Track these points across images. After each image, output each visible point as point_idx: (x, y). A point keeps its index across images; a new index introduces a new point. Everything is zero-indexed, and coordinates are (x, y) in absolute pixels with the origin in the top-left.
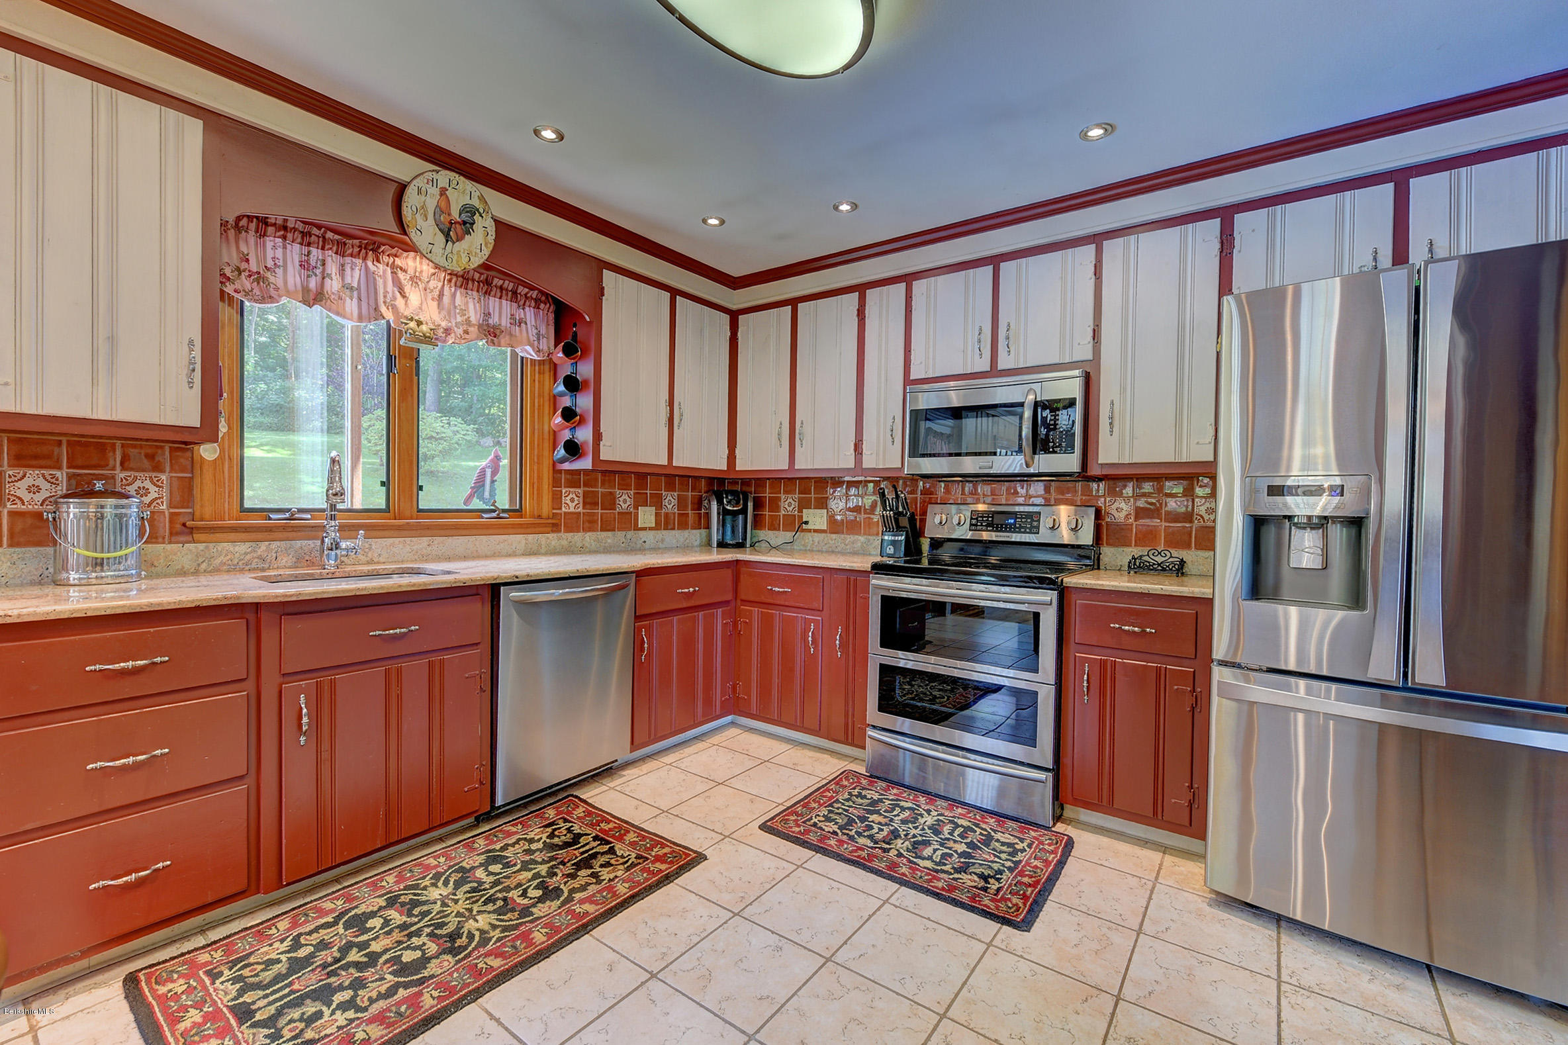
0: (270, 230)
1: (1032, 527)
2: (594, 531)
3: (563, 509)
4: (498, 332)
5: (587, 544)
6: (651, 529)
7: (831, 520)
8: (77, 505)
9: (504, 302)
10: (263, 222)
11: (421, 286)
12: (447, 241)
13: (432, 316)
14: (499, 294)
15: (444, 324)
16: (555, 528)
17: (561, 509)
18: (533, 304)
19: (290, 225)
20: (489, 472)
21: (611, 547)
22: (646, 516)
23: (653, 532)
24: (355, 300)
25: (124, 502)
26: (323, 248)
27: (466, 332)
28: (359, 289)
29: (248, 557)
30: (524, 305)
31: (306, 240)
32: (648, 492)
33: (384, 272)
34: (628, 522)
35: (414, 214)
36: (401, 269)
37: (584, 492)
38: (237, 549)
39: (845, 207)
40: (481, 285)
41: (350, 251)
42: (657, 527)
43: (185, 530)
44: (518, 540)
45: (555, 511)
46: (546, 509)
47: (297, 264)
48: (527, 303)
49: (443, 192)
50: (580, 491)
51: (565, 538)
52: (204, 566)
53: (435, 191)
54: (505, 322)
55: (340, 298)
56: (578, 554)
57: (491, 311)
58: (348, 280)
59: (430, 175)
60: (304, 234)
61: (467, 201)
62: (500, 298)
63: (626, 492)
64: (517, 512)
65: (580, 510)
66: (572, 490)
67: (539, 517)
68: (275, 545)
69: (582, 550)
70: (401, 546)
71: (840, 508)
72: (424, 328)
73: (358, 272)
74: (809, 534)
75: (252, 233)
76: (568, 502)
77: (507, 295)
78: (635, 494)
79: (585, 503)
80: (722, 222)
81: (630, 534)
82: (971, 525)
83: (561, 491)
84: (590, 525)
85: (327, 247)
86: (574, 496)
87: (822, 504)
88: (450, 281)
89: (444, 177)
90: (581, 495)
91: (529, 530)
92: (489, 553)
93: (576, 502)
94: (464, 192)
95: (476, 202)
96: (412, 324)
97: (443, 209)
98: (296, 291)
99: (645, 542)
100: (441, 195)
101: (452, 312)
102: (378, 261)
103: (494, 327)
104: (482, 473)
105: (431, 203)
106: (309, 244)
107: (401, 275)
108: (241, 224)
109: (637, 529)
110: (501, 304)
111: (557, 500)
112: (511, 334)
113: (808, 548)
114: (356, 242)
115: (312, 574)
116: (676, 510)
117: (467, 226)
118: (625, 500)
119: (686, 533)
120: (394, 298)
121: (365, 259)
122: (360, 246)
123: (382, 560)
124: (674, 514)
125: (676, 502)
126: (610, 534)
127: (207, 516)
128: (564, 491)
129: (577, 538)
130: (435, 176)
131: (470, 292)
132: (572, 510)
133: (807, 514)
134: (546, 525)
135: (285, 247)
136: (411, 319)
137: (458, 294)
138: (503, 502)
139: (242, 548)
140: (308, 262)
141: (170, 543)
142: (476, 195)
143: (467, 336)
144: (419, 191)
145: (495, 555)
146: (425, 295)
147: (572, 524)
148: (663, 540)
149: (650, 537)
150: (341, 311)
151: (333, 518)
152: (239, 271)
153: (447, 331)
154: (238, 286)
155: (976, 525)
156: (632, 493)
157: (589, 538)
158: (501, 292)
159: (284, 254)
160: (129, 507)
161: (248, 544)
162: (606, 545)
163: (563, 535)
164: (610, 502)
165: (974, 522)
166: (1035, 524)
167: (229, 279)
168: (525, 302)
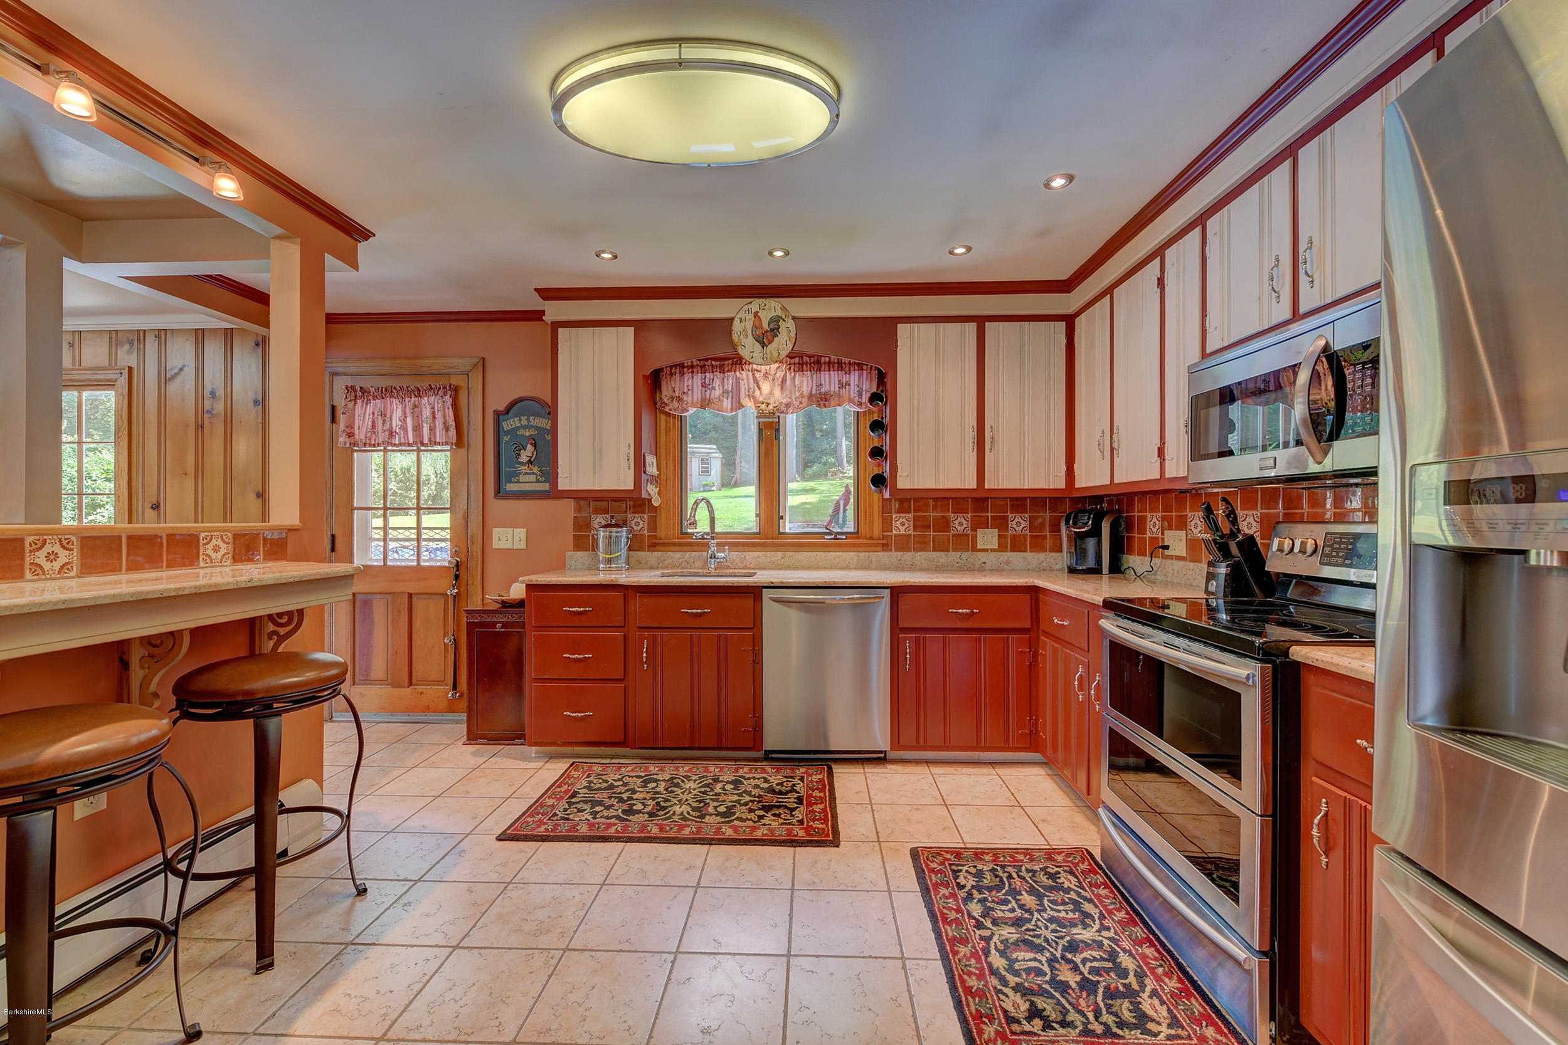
0: (685, 370)
2: (925, 551)
3: (894, 532)
4: (828, 397)
5: (917, 563)
6: (992, 550)
8: (604, 531)
9: (832, 373)
10: (682, 366)
11: (771, 378)
12: (763, 347)
13: (778, 397)
14: (827, 368)
15: (785, 401)
16: (886, 547)
17: (891, 531)
18: (856, 368)
19: (695, 364)
20: (842, 503)
21: (943, 566)
22: (988, 538)
23: (995, 553)
24: (730, 399)
25: (620, 529)
26: (713, 372)
27: (801, 403)
28: (732, 392)
29: (681, 561)
30: (850, 370)
31: (703, 370)
32: (989, 514)
33: (747, 376)
34: (965, 542)
35: (739, 337)
36: (757, 371)
37: (914, 516)
38: (676, 556)
40: (813, 365)
41: (726, 369)
42: (1002, 548)
43: (655, 545)
44: (850, 556)
45: (885, 533)
46: (877, 531)
47: (700, 385)
48: (852, 368)
49: (756, 314)
50: (911, 516)
51: (894, 556)
52: (661, 564)
53: (751, 316)
54: (834, 387)
55: (720, 400)
56: (908, 571)
57: (823, 382)
58: (726, 387)
59: (746, 308)
60: (701, 367)
61: (773, 314)
62: (829, 370)
63: (961, 515)
64: (856, 534)
65: (911, 532)
66: (901, 515)
67: (871, 538)
68: (693, 554)
69: (912, 568)
70: (764, 558)
72: (771, 407)
73: (731, 381)
74: (1170, 561)
75: (678, 375)
76: (899, 525)
77: (833, 367)
78: (972, 517)
79: (915, 527)
80: (969, 249)
81: (966, 555)
83: (892, 517)
84: (922, 545)
85: (714, 370)
86: (904, 520)
87: (1182, 524)
88: (790, 369)
89: (756, 304)
90: (912, 519)
91: (860, 549)
92: (826, 566)
93: (906, 526)
94: (770, 309)
95: (779, 313)
96: (763, 406)
97: (757, 326)
98: (697, 403)
99: (985, 563)
100: (755, 317)
101: (793, 391)
102: (743, 370)
103: (825, 394)
104: (838, 503)
105: (749, 326)
106: (705, 373)
107: (757, 375)
108: (673, 371)
109: (975, 549)
110: (830, 374)
111: (887, 524)
112: (839, 396)
113: (1169, 579)
114: (730, 361)
115: (698, 573)
116: (1027, 532)
117: (774, 331)
118: (960, 523)
119: (1042, 556)
120: (754, 392)
121: (735, 371)
122: (733, 364)
123: (752, 566)
124: (1025, 536)
125: (1027, 524)
126: (942, 554)
127: (663, 538)
128: (894, 516)
129: (908, 556)
130: (750, 306)
131: (805, 373)
132: (902, 532)
133: (1169, 537)
134: (876, 545)
135: (693, 378)
136: (763, 403)
137: (797, 375)
138: (850, 527)
139: (678, 555)
140: (705, 382)
141: (648, 551)
142: (778, 308)
143: (801, 406)
144: (741, 320)
145: (832, 567)
146: (774, 384)
147: (903, 544)
148: (1008, 563)
149: (991, 559)
150: (720, 408)
151: (713, 538)
152: (672, 398)
153: (788, 405)
154: (671, 407)
155: (1329, 556)
156: (969, 516)
157: (920, 557)
158: (829, 366)
159: (692, 382)
160: (622, 532)
161: (681, 553)
162: (939, 564)
163: (893, 554)
164: (944, 525)
167: (666, 404)
168: (849, 368)
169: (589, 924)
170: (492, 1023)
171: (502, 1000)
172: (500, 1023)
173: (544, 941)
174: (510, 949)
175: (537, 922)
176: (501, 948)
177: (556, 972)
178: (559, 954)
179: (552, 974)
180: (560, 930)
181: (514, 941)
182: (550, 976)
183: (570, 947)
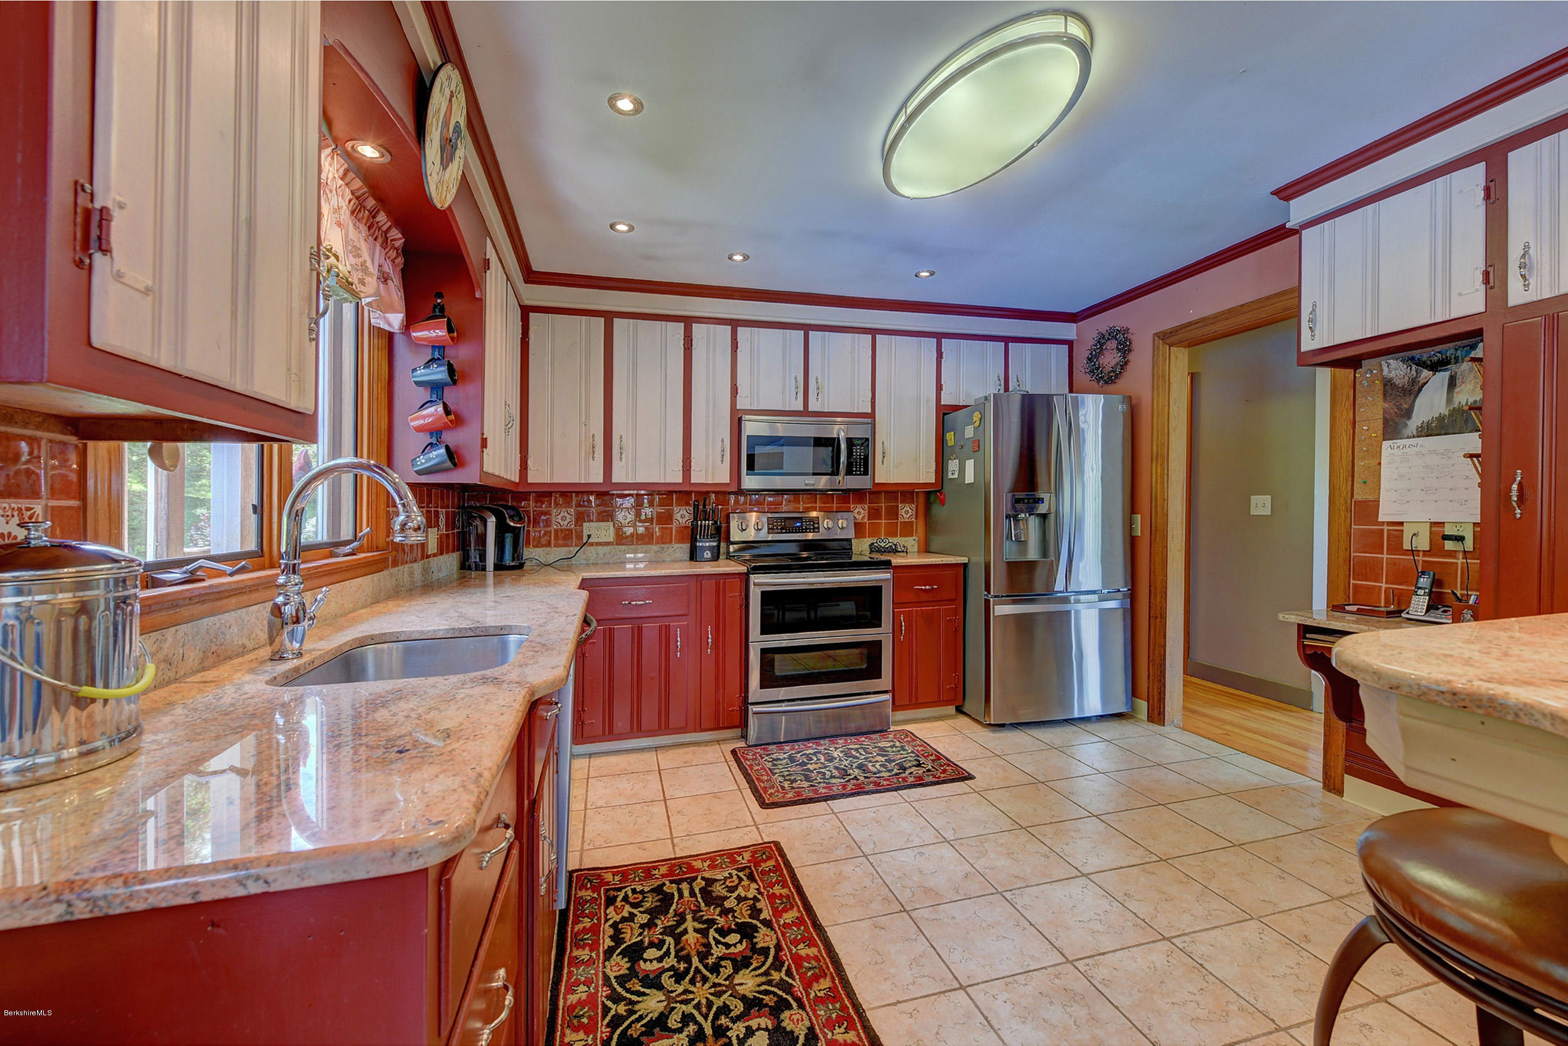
1: (814, 528)
5: (405, 581)
6: (434, 555)
7: (619, 531)
12: (441, 164)
17: (390, 536)
22: (433, 540)
23: (436, 559)
27: (362, 282)
35: (433, 117)
39: (738, 258)
42: (437, 551)
46: (382, 537)
48: (390, 253)
49: (451, 97)
53: (448, 93)
67: (377, 548)
71: (628, 520)
74: (592, 548)
80: (631, 230)
82: (769, 529)
87: (607, 516)
97: (447, 119)
99: (433, 572)
100: (449, 100)
105: (444, 108)
109: (427, 555)
113: (591, 562)
116: (445, 531)
117: (452, 151)
124: (444, 535)
125: (445, 520)
133: (588, 528)
134: (382, 560)
143: (362, 289)
144: (441, 88)
155: (773, 529)
157: (406, 571)
162: (415, 579)
165: (771, 526)
166: (816, 526)
168: (389, 250)
169: (1026, 963)
170: (1174, 961)
171: (1156, 970)
172: (1168, 956)
173: (1081, 985)
174: (1117, 1007)
175: (1068, 1010)
176: (1124, 1016)
177: (1095, 952)
178: (1080, 965)
179: (1099, 954)
180: (1057, 981)
181: (1106, 1012)
182: (1103, 954)
183: (1065, 960)
